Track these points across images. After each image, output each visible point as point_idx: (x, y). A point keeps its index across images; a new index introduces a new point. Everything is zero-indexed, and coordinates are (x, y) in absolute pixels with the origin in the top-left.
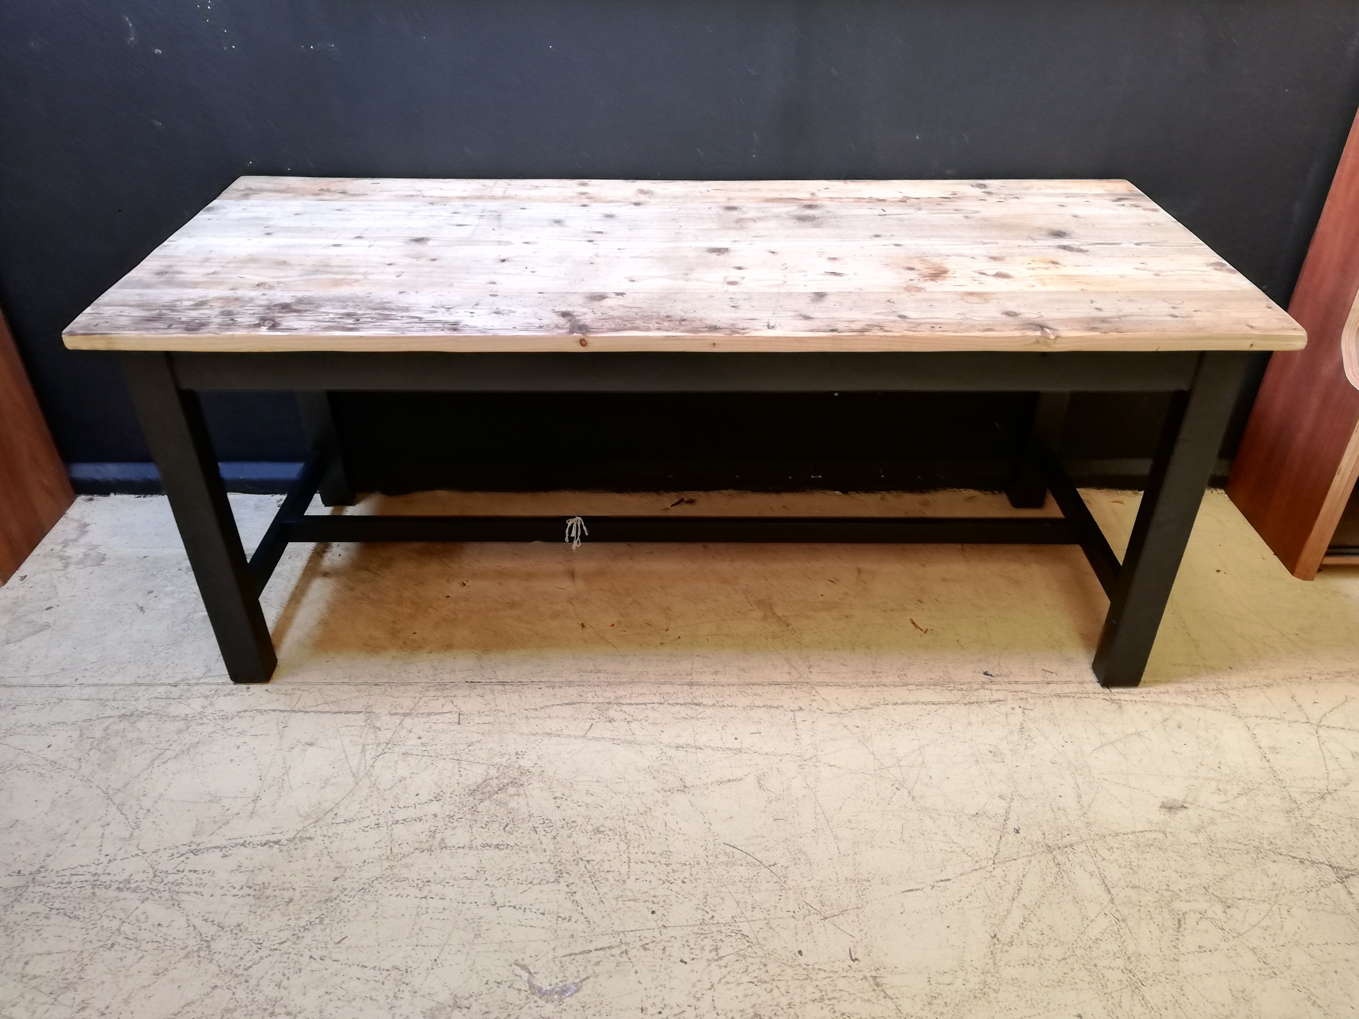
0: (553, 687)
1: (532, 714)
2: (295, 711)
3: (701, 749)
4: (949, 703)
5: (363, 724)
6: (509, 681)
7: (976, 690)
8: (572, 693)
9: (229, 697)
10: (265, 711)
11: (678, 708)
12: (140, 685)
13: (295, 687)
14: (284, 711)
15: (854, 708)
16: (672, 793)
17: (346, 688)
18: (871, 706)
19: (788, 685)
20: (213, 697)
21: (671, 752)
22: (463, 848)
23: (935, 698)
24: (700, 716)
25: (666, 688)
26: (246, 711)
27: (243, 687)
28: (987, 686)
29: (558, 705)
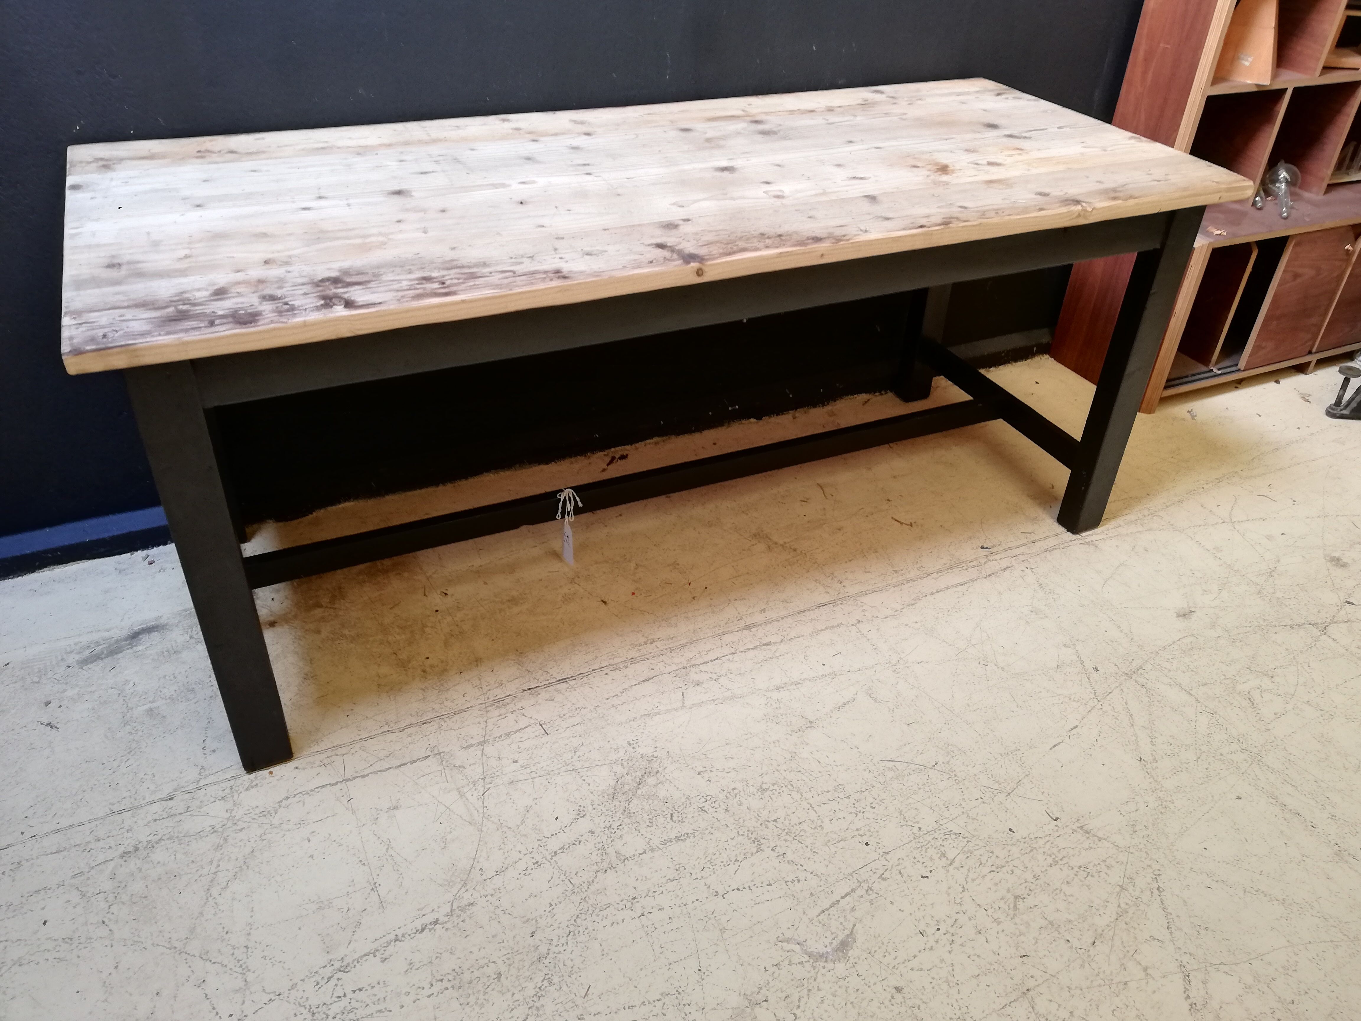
0: (619, 669)
1: (616, 701)
2: (349, 780)
3: (799, 683)
4: (973, 580)
5: (441, 768)
6: (569, 676)
7: (985, 563)
8: (641, 669)
9: (253, 791)
10: (311, 790)
11: (751, 654)
12: (120, 812)
13: (329, 753)
14: (336, 783)
15: (902, 607)
16: (804, 732)
17: (390, 737)
18: (914, 602)
19: (833, 602)
20: (233, 796)
21: (775, 695)
22: (645, 852)
23: (960, 580)
24: (777, 654)
25: (728, 638)
26: (287, 798)
27: (264, 773)
28: (991, 558)
29: (636, 685)
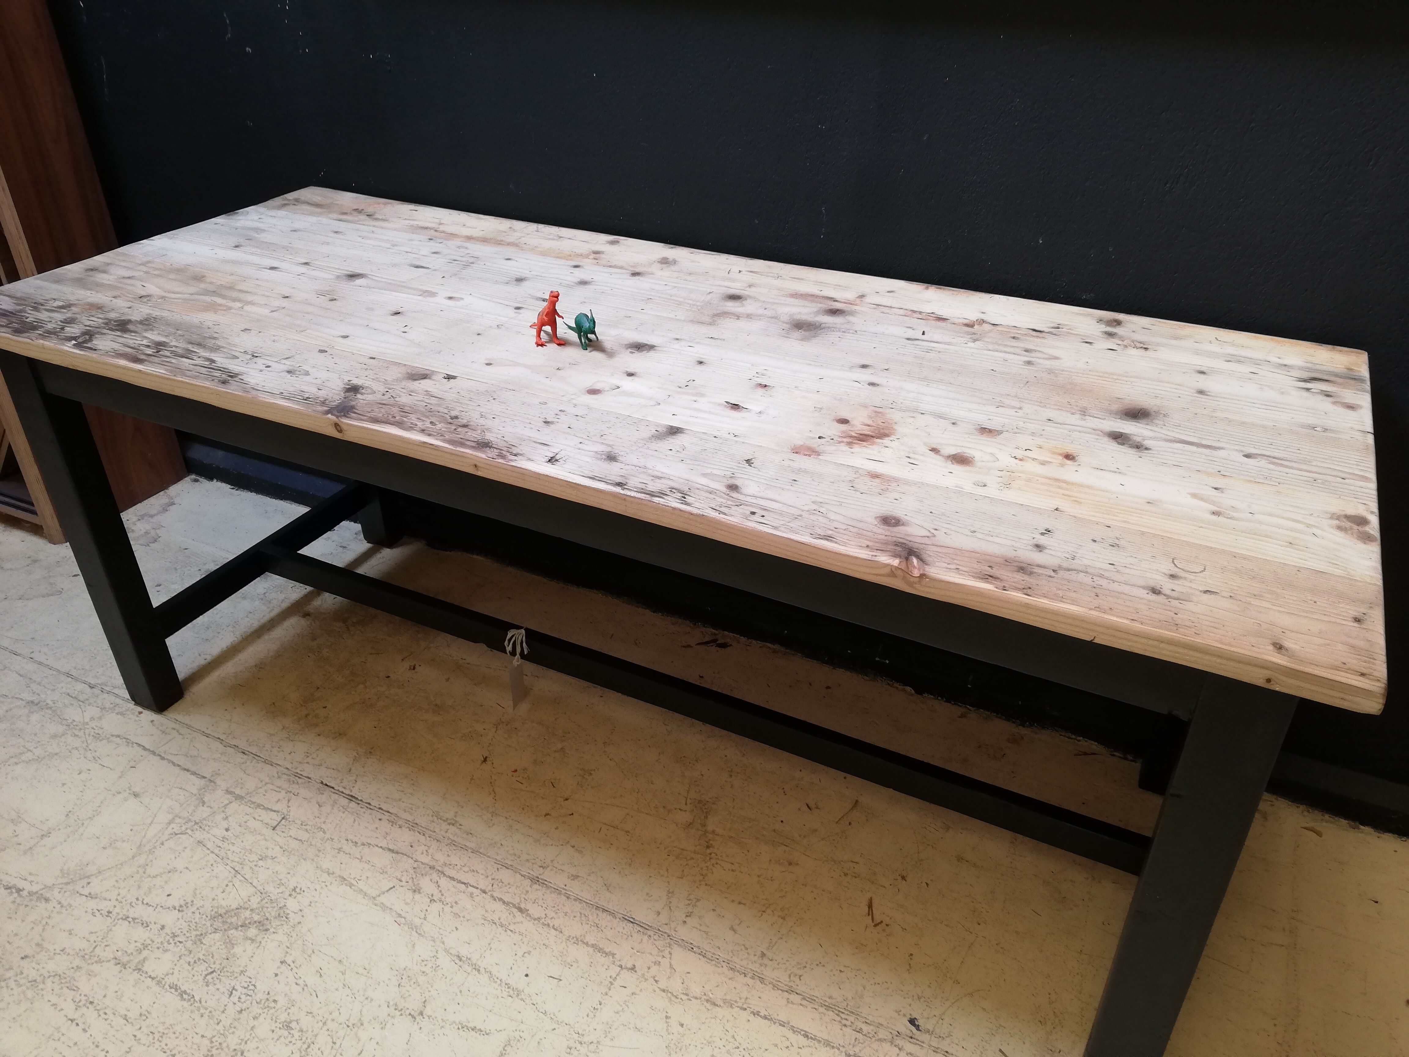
0: (393, 823)
1: (347, 847)
2: (154, 754)
3: (479, 971)
4: (828, 1044)
5: (196, 792)
6: (360, 799)
7: (880, 1040)
8: (403, 837)
10: (133, 743)
11: (498, 906)
13: (177, 726)
14: (147, 750)
15: (698, 996)
16: (401, 1015)
17: (216, 745)
18: (721, 1003)
19: (644, 927)
21: (444, 960)
22: (153, 979)
23: (813, 1028)
24: (512, 927)
25: (505, 875)
27: (139, 709)
29: (381, 847)
